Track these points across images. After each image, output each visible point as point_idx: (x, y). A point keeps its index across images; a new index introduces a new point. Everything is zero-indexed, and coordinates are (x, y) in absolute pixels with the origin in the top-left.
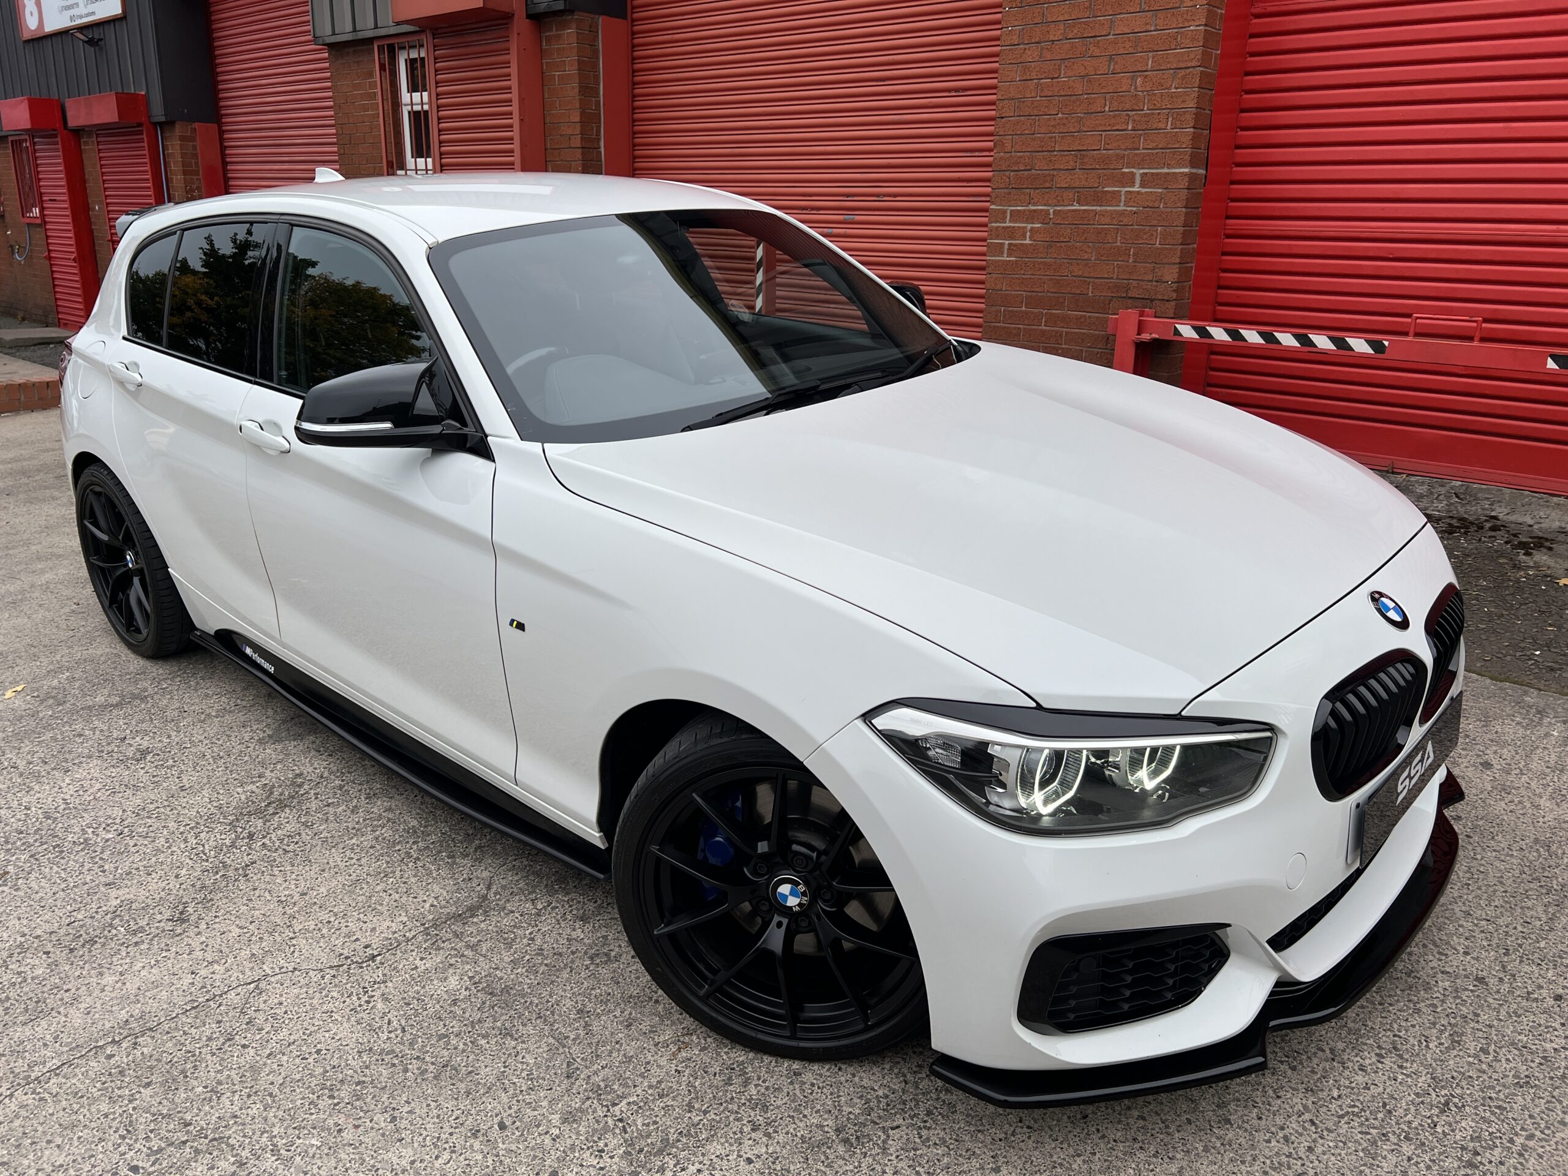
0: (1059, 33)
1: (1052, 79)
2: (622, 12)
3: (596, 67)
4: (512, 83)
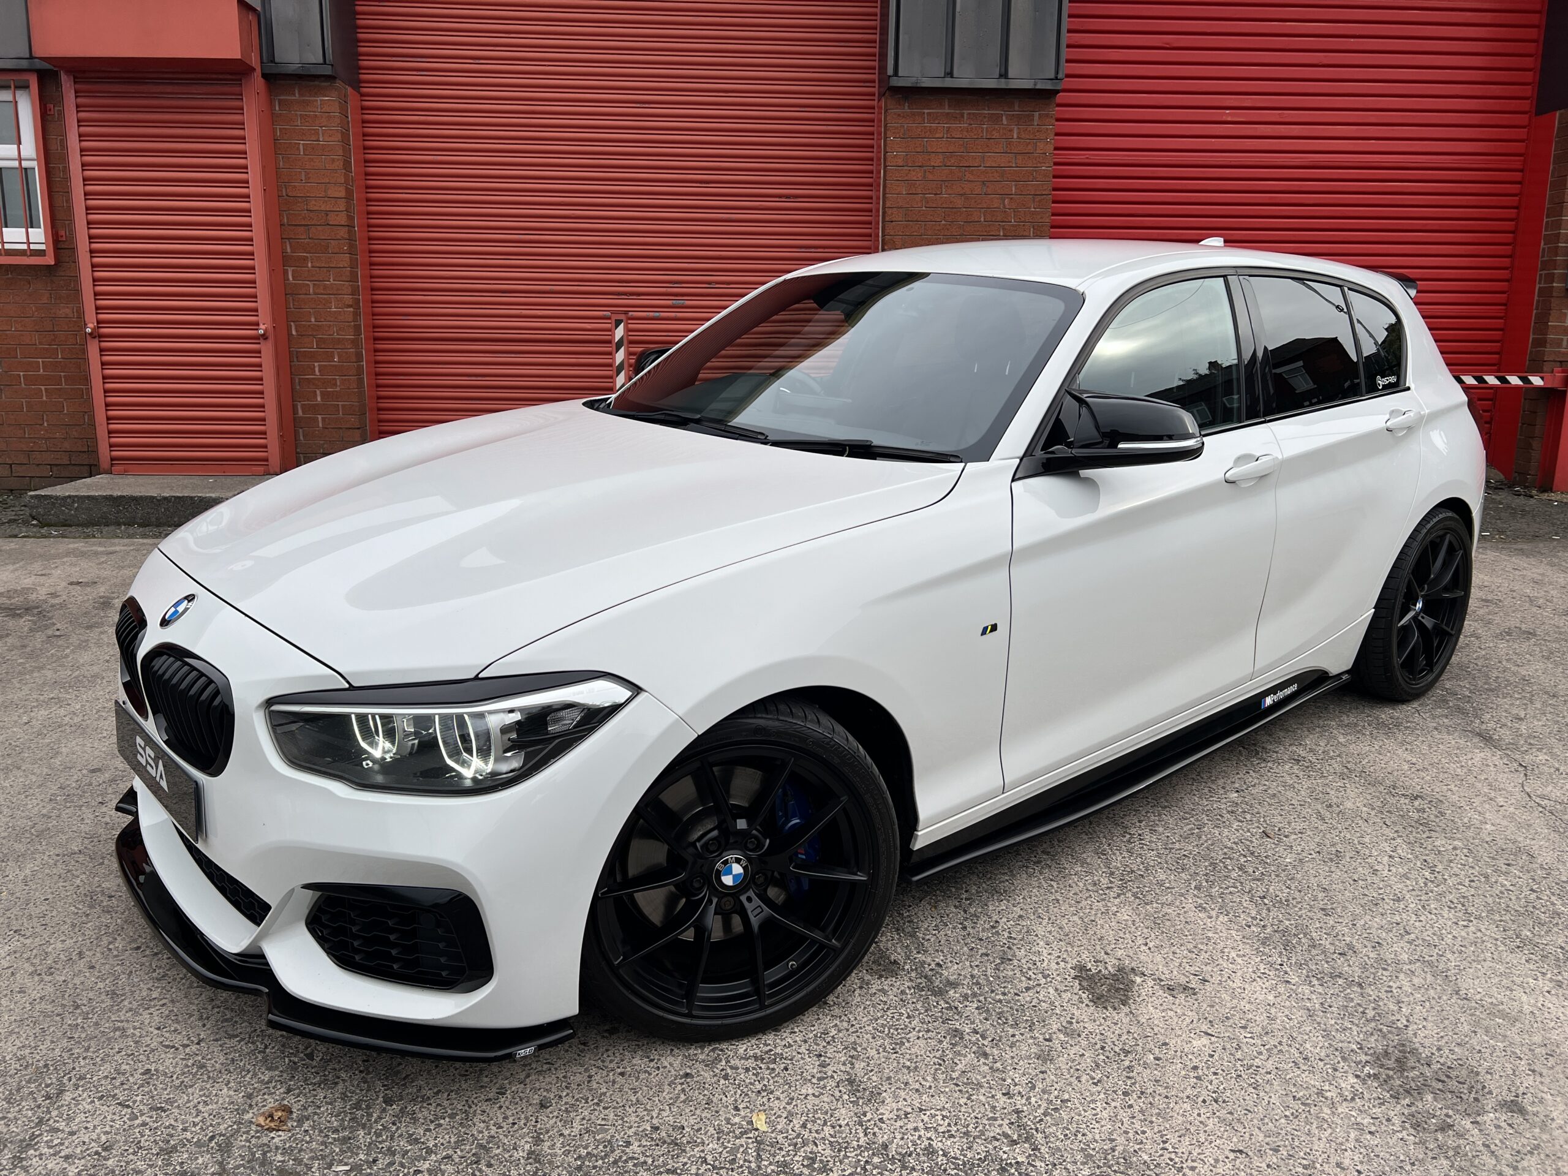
0: (939, 161)
1: (935, 194)
2: (356, 84)
3: (349, 141)
4: (247, 147)
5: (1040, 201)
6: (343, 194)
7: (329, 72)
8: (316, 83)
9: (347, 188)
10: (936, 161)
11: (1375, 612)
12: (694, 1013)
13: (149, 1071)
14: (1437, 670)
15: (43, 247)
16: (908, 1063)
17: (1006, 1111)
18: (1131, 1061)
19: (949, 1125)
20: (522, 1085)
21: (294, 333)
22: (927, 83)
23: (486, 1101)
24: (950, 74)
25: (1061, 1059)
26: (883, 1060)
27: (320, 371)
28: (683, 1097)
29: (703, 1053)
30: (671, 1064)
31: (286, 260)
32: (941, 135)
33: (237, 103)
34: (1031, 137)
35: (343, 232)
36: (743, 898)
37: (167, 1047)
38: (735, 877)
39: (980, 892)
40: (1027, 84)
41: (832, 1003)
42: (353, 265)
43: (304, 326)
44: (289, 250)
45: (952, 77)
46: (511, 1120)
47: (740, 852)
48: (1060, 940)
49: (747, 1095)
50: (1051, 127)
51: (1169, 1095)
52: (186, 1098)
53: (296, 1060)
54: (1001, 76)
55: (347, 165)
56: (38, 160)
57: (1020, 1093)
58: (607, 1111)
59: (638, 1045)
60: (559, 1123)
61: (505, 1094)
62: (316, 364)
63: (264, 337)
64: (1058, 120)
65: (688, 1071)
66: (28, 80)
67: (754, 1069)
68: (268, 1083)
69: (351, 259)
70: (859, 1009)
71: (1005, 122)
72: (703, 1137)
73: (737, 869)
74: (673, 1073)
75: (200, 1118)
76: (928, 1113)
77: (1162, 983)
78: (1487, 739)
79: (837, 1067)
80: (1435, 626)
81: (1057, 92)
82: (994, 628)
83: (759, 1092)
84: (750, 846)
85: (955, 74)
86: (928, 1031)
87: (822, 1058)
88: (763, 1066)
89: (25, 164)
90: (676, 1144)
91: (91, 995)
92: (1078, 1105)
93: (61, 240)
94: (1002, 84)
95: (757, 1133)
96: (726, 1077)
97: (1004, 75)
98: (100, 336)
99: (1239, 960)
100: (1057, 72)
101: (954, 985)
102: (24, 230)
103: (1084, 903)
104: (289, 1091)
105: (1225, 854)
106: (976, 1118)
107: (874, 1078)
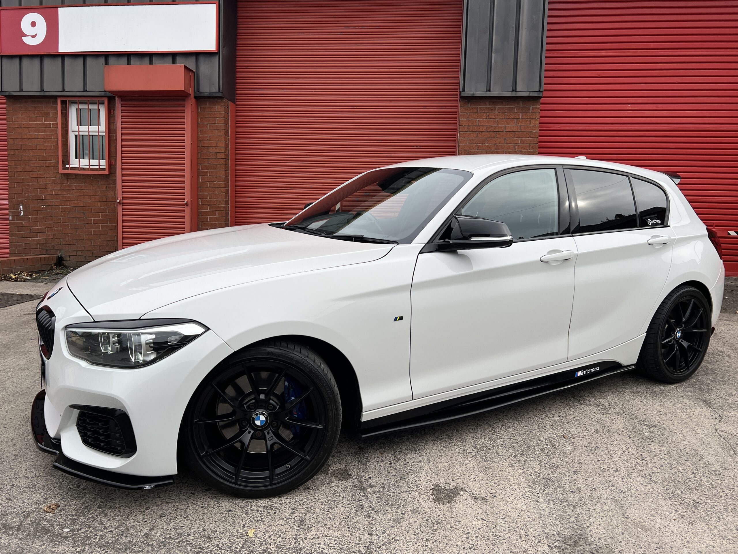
1: (482, 144)
2: (234, 101)
3: (228, 123)
4: (186, 126)
5: (532, 147)
6: (223, 145)
7: (221, 96)
8: (216, 100)
9: (225, 143)
10: (483, 129)
11: (647, 335)
12: (238, 483)
13: (14, 485)
14: (691, 369)
15: (105, 167)
16: (331, 516)
17: (365, 541)
18: (438, 527)
19: (336, 544)
20: (157, 507)
21: (200, 203)
22: (478, 94)
23: (140, 511)
24: (489, 90)
25: (405, 522)
26: (321, 514)
27: (210, 220)
28: (223, 519)
29: (240, 502)
30: (225, 506)
31: (199, 173)
32: (485, 118)
33: (183, 109)
34: (529, 118)
35: (223, 161)
36: (266, 432)
37: (25, 477)
38: (261, 422)
39: (407, 449)
40: (526, 94)
41: (311, 488)
42: (226, 175)
43: (205, 200)
44: (200, 169)
45: (490, 91)
46: (145, 520)
47: (264, 410)
48: (434, 473)
49: (252, 521)
50: (538, 113)
51: (448, 543)
52: (22, 496)
53: (72, 487)
54: (513, 91)
55: (226, 133)
56: (105, 132)
57: (376, 534)
58: (187, 521)
59: (216, 496)
60: (164, 524)
61: (148, 510)
62: (208, 217)
63: (187, 204)
64: (541, 110)
65: (231, 509)
66: (104, 101)
67: (261, 511)
68: (56, 495)
69: (225, 173)
70: (322, 492)
71: (516, 111)
72: (223, 536)
73: (262, 418)
74: (225, 509)
75: (23, 504)
76: (329, 538)
77: (473, 496)
78: (707, 403)
79: (298, 515)
80: (689, 346)
81: (541, 97)
82: (401, 318)
83: (258, 521)
84: (270, 408)
85: (491, 90)
86: (349, 504)
87: (294, 510)
88: (265, 511)
89: (100, 134)
90: (210, 538)
91: (8, 455)
92: (401, 543)
93: (111, 165)
94: (514, 94)
95: (247, 537)
96: (246, 514)
97: (514, 90)
98: (123, 203)
99: (518, 490)
100: (540, 88)
101: (371, 486)
102: (98, 160)
103: (454, 458)
104: (63, 498)
105: (538, 443)
106: (350, 542)
107: (312, 521)
